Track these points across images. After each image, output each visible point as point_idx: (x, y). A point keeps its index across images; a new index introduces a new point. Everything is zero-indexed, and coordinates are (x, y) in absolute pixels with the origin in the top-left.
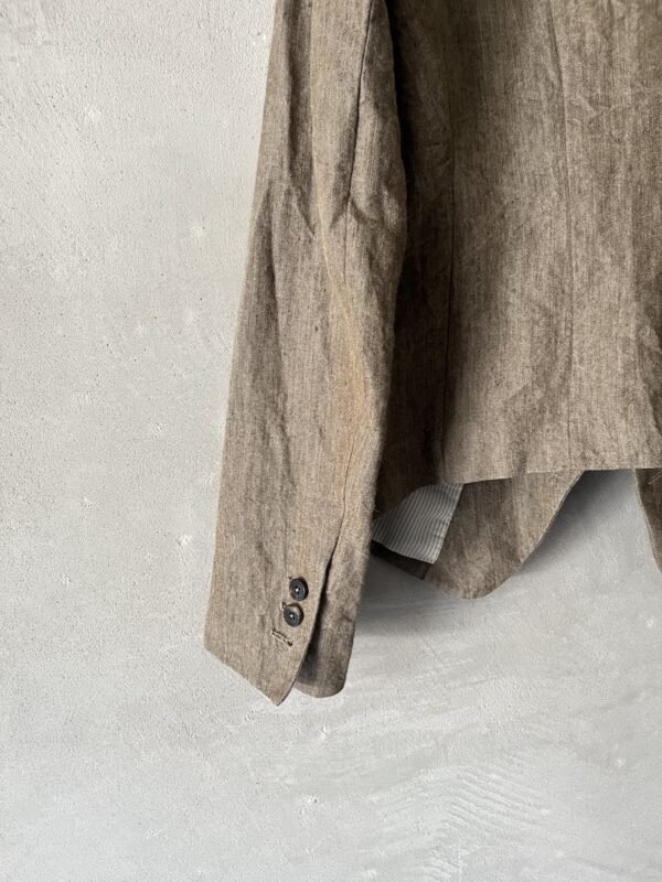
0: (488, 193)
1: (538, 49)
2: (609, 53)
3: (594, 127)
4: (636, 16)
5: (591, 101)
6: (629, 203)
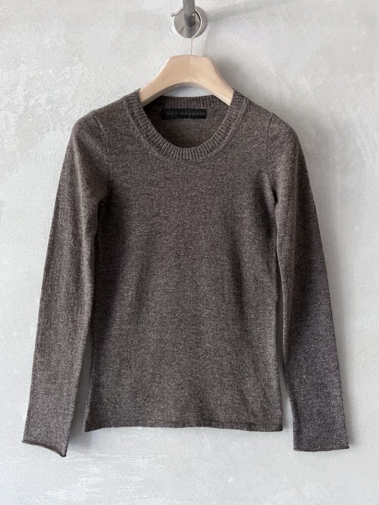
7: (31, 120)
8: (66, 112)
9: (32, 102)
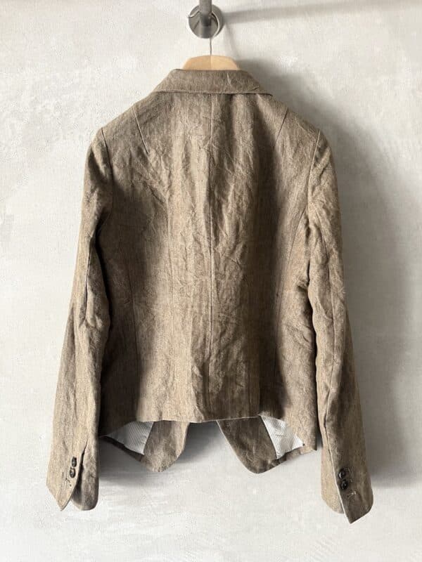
0: (148, 311)
1: (166, 262)
2: (186, 265)
3: (181, 291)
4: (194, 253)
5: (180, 281)
6: (192, 319)
7: (38, 128)
8: (76, 119)
9: (39, 108)
